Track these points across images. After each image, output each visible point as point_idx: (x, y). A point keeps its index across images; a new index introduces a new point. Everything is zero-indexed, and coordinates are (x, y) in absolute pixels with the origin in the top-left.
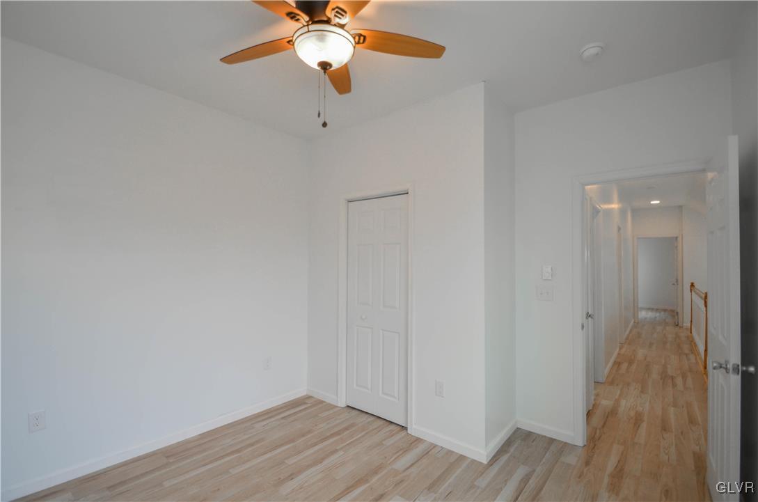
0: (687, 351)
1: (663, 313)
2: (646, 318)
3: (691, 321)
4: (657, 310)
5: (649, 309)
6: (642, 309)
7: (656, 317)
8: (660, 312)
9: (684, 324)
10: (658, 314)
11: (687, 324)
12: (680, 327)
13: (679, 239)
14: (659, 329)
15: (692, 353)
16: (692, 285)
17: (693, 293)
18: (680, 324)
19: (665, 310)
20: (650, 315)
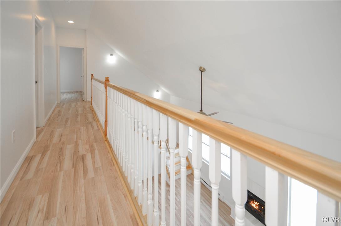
0: (91, 120)
1: (76, 94)
2: (66, 99)
3: (92, 98)
4: (73, 92)
5: (68, 92)
6: (64, 93)
7: (72, 97)
8: (74, 94)
9: (87, 99)
10: (73, 95)
11: (89, 99)
12: (85, 101)
13: (85, 50)
14: (73, 105)
15: (94, 121)
16: (92, 75)
17: (93, 80)
18: (85, 100)
19: (77, 92)
20: (69, 96)
